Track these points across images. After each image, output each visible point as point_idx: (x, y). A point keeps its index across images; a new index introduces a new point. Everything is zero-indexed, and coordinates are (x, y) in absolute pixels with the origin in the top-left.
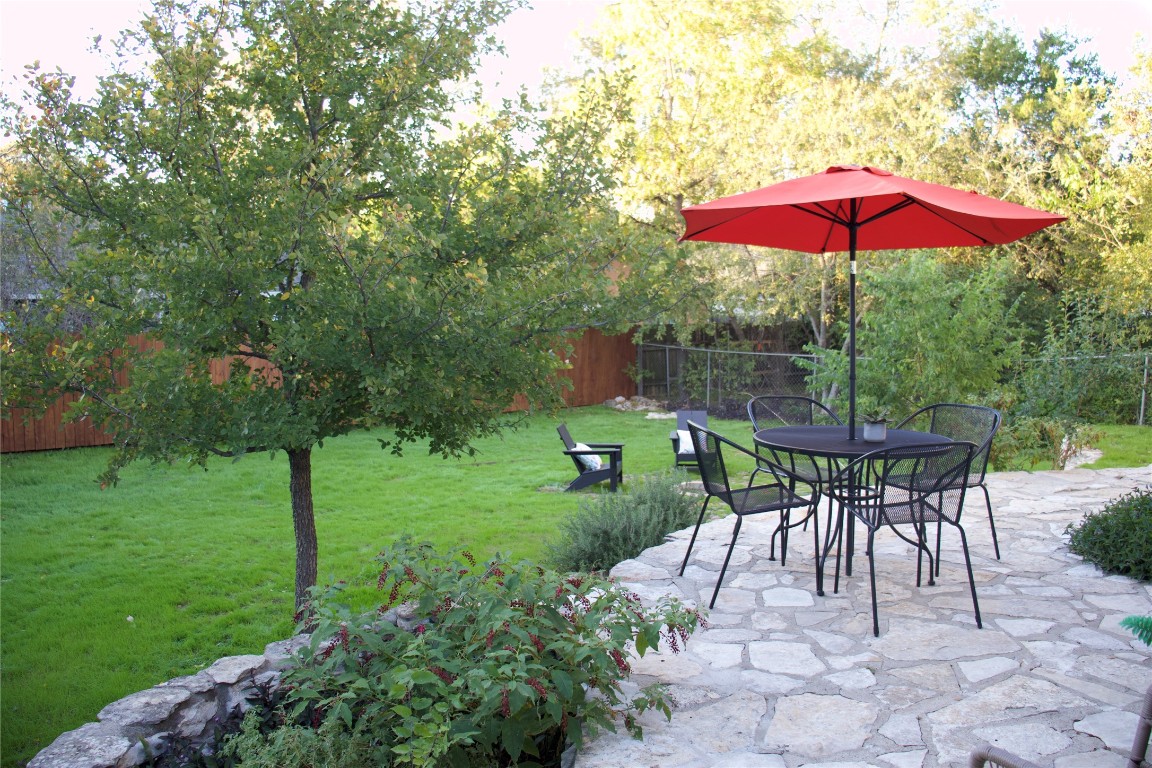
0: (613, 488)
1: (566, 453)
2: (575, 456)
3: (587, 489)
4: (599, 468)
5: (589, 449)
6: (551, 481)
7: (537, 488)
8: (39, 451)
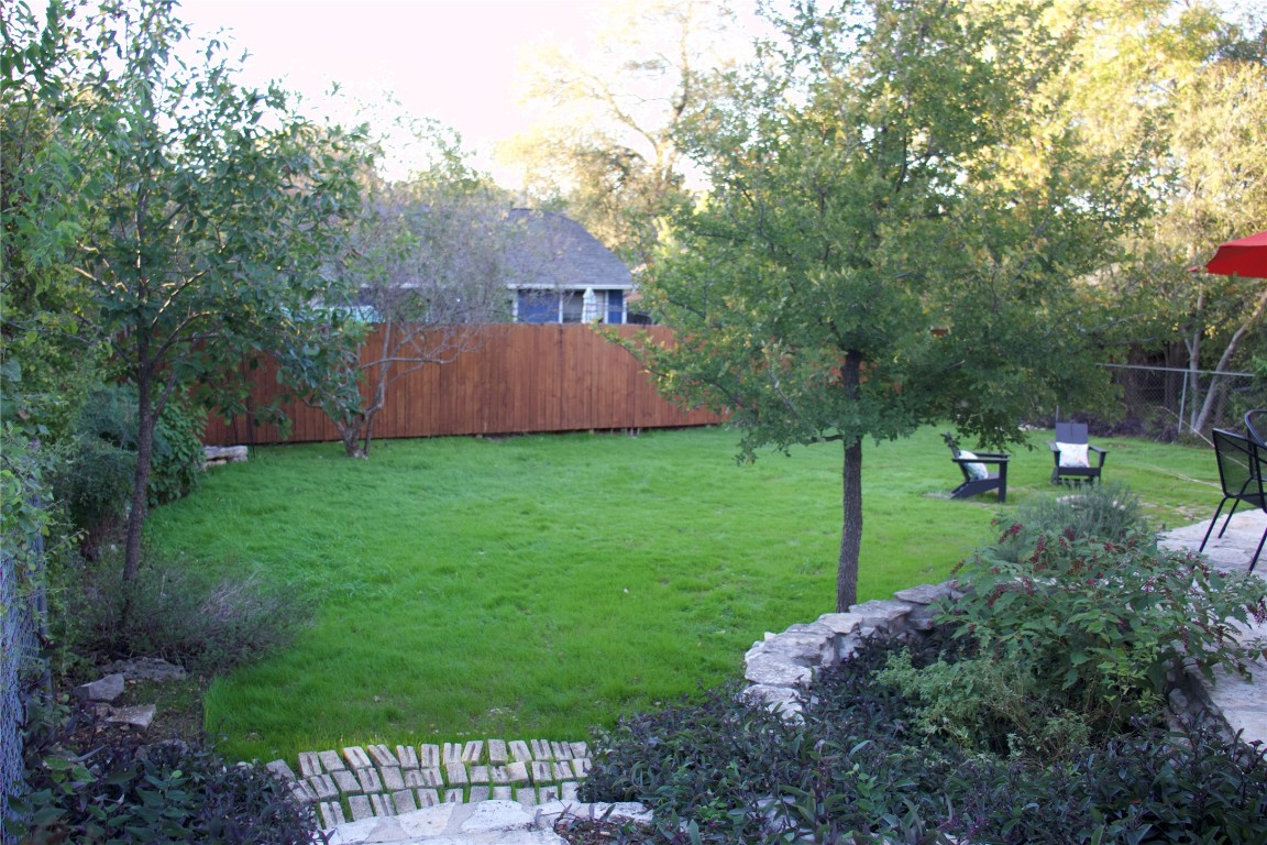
0: (1001, 498)
1: (954, 461)
2: (963, 464)
3: (974, 498)
4: (986, 477)
5: (975, 457)
6: (933, 489)
7: (923, 494)
8: (408, 438)
